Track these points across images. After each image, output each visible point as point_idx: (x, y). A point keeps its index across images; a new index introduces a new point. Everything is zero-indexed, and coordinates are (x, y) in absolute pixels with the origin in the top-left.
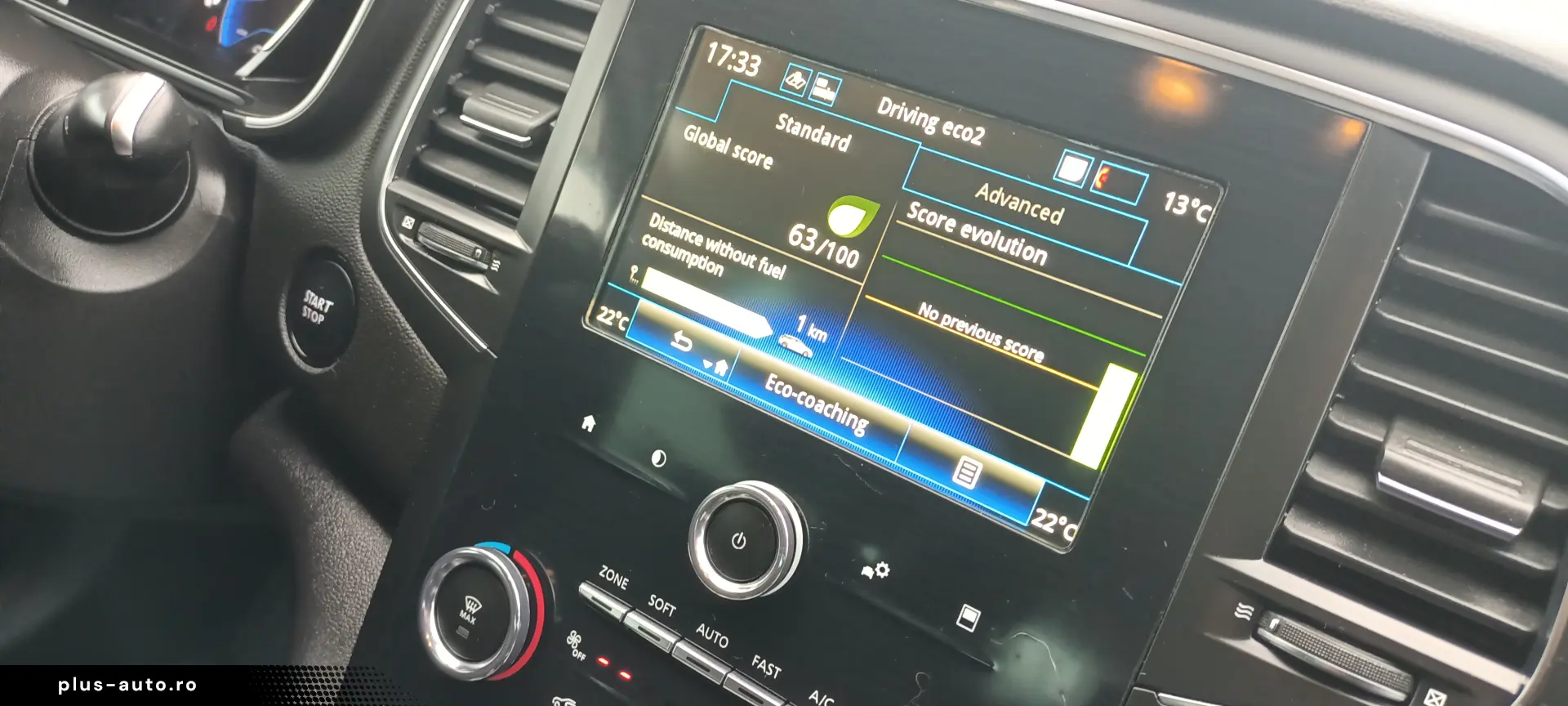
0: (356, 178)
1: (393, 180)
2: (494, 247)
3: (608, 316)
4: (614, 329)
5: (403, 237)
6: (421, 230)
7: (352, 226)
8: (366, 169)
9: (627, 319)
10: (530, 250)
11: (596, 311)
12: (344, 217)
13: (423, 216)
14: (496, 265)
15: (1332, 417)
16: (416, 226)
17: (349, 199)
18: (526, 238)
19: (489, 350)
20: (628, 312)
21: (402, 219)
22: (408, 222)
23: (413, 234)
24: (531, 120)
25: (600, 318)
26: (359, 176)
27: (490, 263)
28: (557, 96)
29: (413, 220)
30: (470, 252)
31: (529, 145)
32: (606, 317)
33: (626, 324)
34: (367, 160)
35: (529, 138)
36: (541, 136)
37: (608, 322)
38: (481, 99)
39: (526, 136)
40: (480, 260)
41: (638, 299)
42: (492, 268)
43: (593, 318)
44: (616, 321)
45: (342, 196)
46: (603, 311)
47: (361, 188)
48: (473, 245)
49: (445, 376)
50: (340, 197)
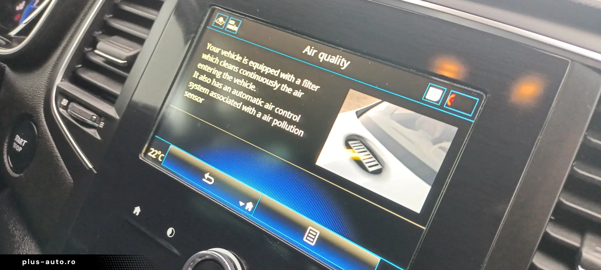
0: (45, 80)
1: (61, 81)
2: (101, 115)
3: (154, 153)
4: (156, 160)
5: (61, 110)
6: (70, 106)
7: (40, 104)
8: (50, 76)
9: (163, 155)
10: (118, 117)
11: (148, 150)
12: (37, 99)
13: (72, 99)
14: (102, 125)
15: (549, 231)
16: (68, 104)
17: (41, 90)
18: (118, 112)
19: (93, 169)
20: (164, 152)
21: (61, 101)
22: (65, 102)
23: (66, 108)
24: (128, 52)
25: (150, 154)
26: (47, 79)
27: (99, 124)
28: (140, 41)
29: (67, 101)
30: (90, 118)
31: (126, 65)
32: (152, 154)
33: (162, 158)
34: (51, 71)
35: (126, 62)
36: (132, 60)
37: (154, 156)
38: (107, 42)
39: (124, 60)
40: (94, 122)
41: (169, 145)
42: (100, 126)
43: (146, 154)
44: (157, 156)
45: (37, 88)
46: (151, 151)
47: (47, 85)
48: (92, 114)
49: (73, 181)
50: (37, 89)
